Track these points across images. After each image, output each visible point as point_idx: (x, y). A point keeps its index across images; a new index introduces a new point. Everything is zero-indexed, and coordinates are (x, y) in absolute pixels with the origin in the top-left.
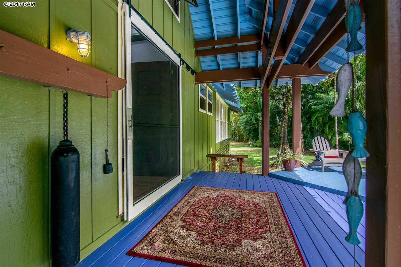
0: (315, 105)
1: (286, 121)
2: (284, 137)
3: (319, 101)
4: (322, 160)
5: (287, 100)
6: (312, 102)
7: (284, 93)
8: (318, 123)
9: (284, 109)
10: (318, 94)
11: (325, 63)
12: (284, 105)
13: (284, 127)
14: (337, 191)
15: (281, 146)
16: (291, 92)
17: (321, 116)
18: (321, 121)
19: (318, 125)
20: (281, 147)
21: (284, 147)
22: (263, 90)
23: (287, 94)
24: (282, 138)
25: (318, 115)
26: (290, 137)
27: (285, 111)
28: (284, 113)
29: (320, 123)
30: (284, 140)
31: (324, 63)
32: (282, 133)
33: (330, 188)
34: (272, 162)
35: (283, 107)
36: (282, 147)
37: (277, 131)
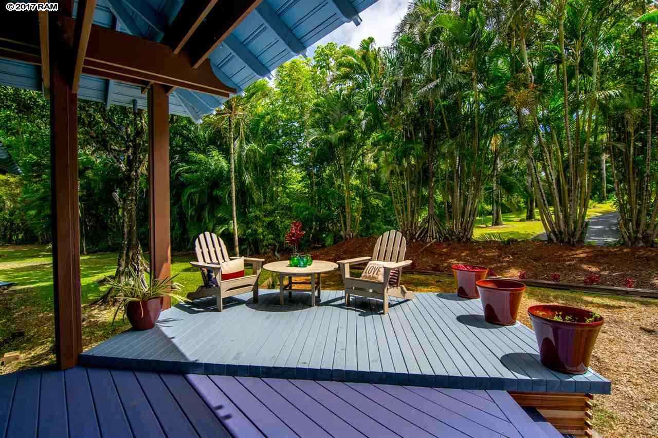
0: (187, 172)
1: (134, 198)
2: (130, 232)
3: (194, 167)
4: (217, 286)
5: (134, 153)
6: (183, 166)
7: (128, 136)
8: (193, 204)
9: (130, 171)
10: (192, 153)
11: (221, 67)
12: (130, 163)
13: (129, 212)
14: (264, 369)
15: (125, 252)
16: (145, 137)
17: (197, 193)
18: (197, 201)
19: (191, 207)
20: (124, 255)
21: (131, 254)
22: (51, 90)
23: (134, 140)
24: (126, 236)
25: (192, 190)
26: (143, 230)
27: (133, 177)
28: (129, 178)
29: (195, 205)
30: (130, 240)
31: (219, 68)
32: (125, 225)
33: (250, 366)
34: (104, 290)
35: (128, 168)
36: (127, 255)
37: (116, 219)
